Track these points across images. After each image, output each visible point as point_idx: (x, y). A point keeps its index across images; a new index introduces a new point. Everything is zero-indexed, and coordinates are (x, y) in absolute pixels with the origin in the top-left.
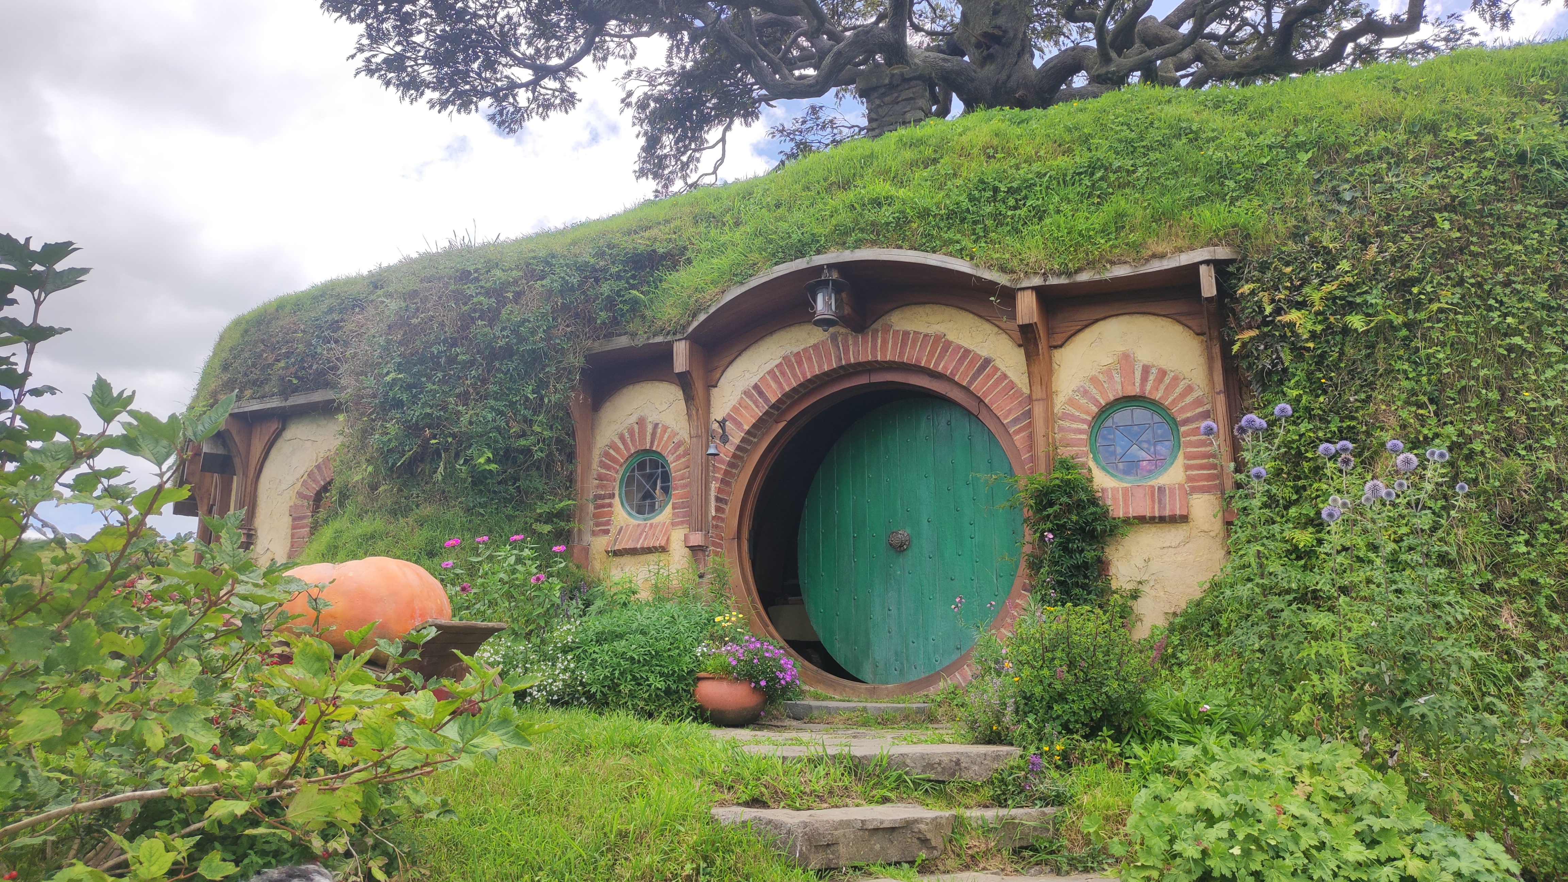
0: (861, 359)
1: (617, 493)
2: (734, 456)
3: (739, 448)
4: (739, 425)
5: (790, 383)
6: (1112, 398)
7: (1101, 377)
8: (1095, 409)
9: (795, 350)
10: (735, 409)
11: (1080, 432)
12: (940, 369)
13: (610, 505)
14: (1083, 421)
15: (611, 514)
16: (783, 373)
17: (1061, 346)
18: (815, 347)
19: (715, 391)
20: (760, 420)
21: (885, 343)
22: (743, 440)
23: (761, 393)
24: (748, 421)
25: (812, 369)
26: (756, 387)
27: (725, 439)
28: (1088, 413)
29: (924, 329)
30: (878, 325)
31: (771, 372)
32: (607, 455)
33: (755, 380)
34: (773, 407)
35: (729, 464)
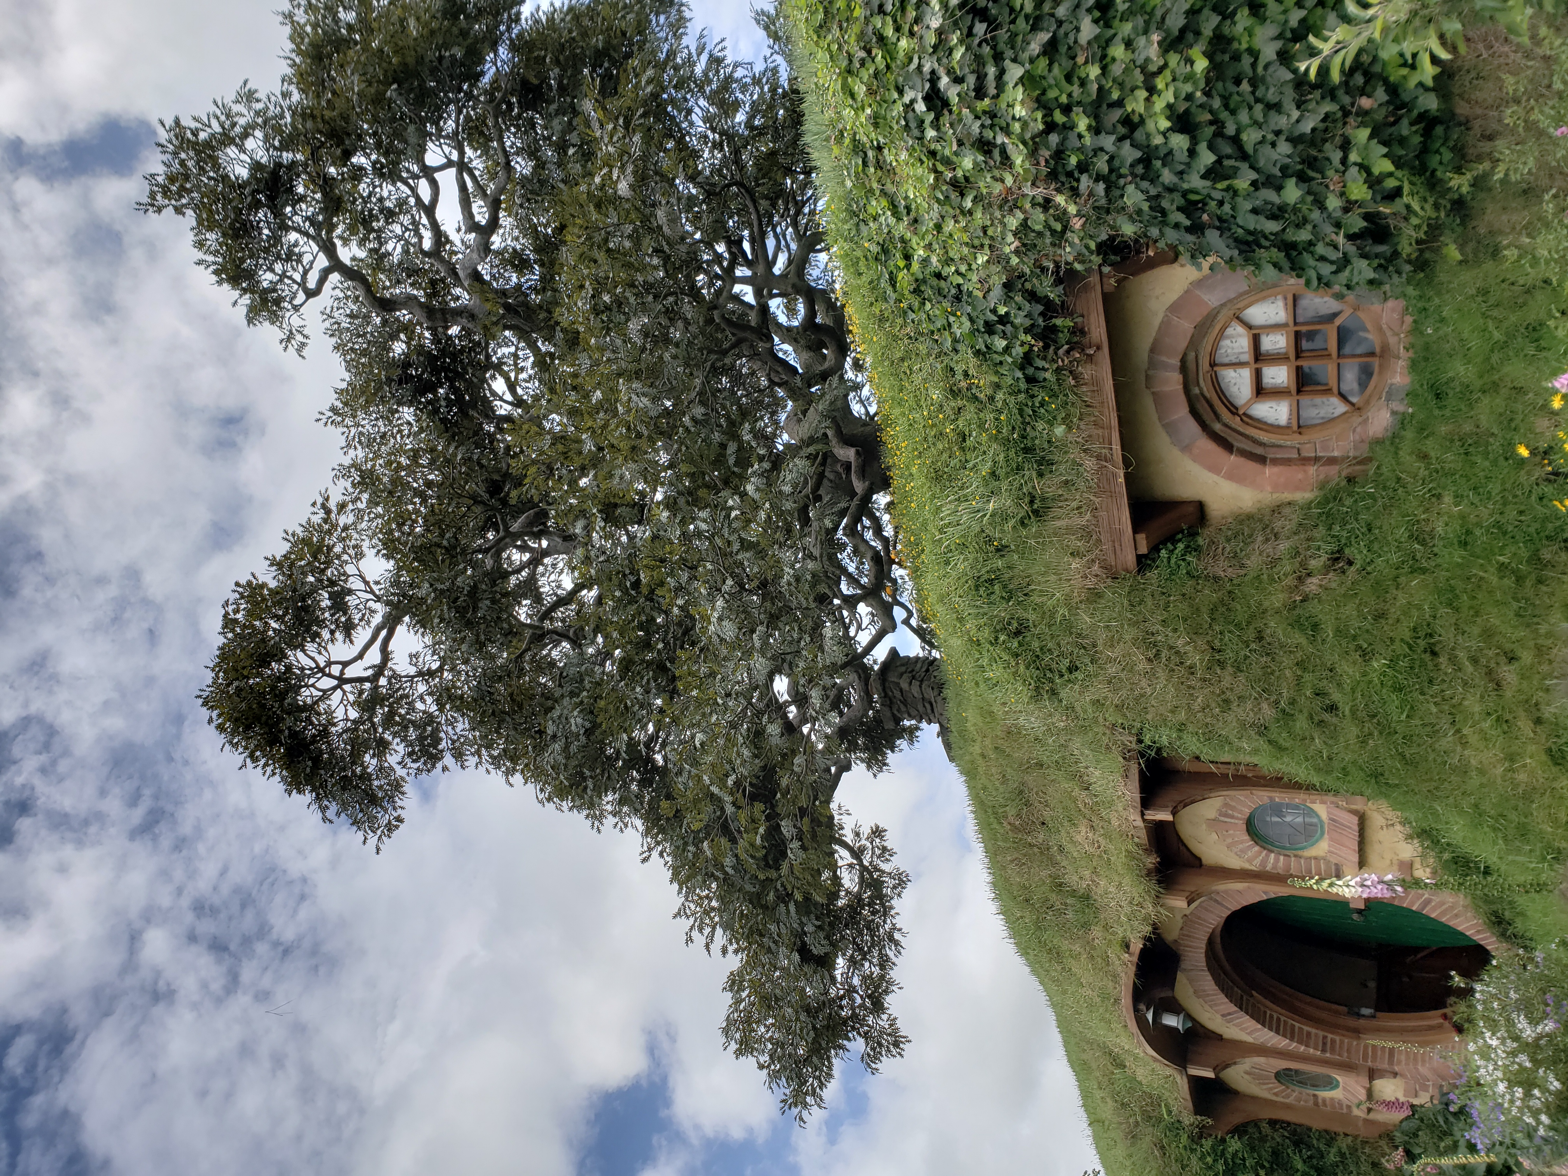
0: (1204, 959)
1: (1312, 1092)
2: (1284, 1036)
4: (1256, 1030)
5: (1222, 998)
6: (1247, 837)
7: (1229, 840)
8: (1257, 848)
10: (1243, 1030)
11: (1277, 860)
12: (1216, 923)
13: (1324, 1100)
14: (1267, 856)
15: (1332, 1099)
16: (1213, 1000)
17: (1200, 860)
18: (1191, 981)
19: (1225, 1036)
20: (1252, 1017)
21: (1190, 946)
22: (1270, 1029)
23: (1229, 1014)
24: (1253, 1025)
25: (1208, 983)
26: (1225, 1016)
27: (1270, 1040)
28: (1260, 853)
29: (1180, 925)
31: (1211, 1006)
32: (1276, 1094)
33: (1218, 1016)
34: (1241, 1008)
35: (1292, 1039)
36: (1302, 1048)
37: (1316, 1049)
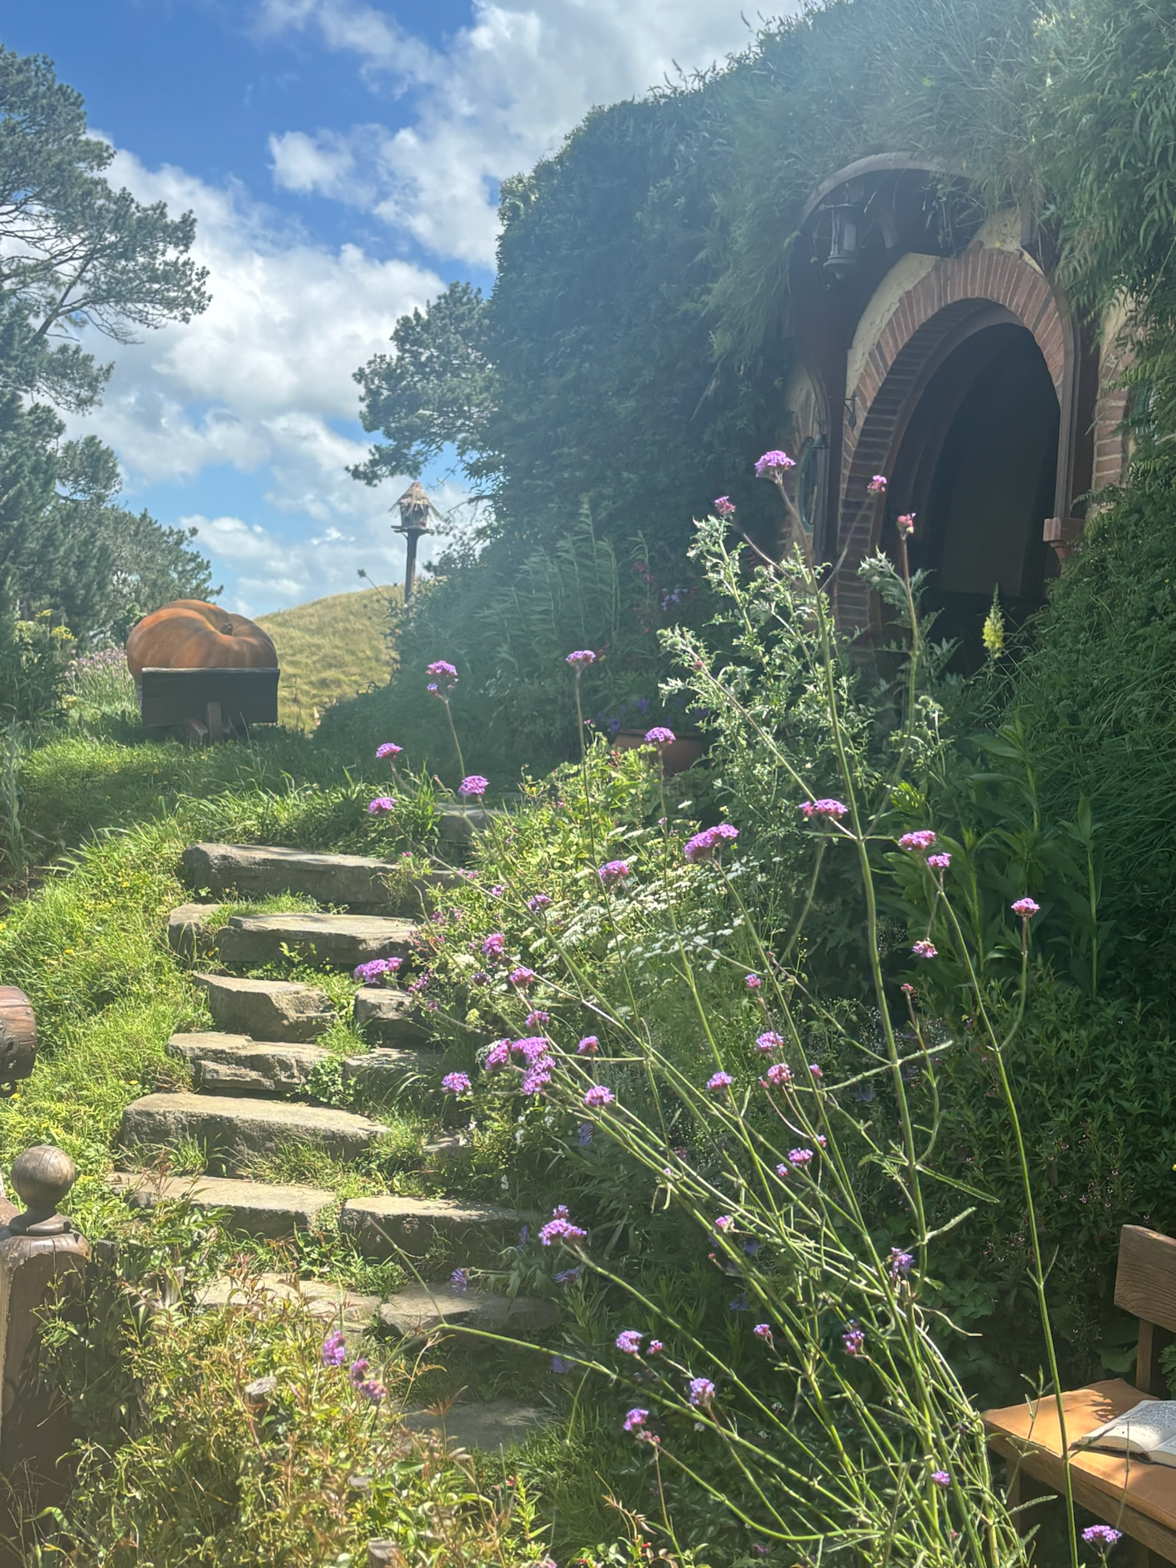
0: (957, 298)
2: (861, 444)
3: (863, 433)
4: (864, 400)
5: (903, 338)
9: (910, 287)
10: (862, 379)
12: (1013, 308)
16: (899, 324)
19: (850, 352)
20: (881, 391)
21: (974, 271)
22: (867, 421)
23: (881, 354)
24: (871, 394)
25: (925, 312)
26: (879, 346)
27: (853, 424)
29: (1006, 248)
30: (970, 245)
31: (890, 322)
33: (877, 336)
34: (891, 372)
35: (857, 455)
36: (846, 472)
37: (848, 492)
